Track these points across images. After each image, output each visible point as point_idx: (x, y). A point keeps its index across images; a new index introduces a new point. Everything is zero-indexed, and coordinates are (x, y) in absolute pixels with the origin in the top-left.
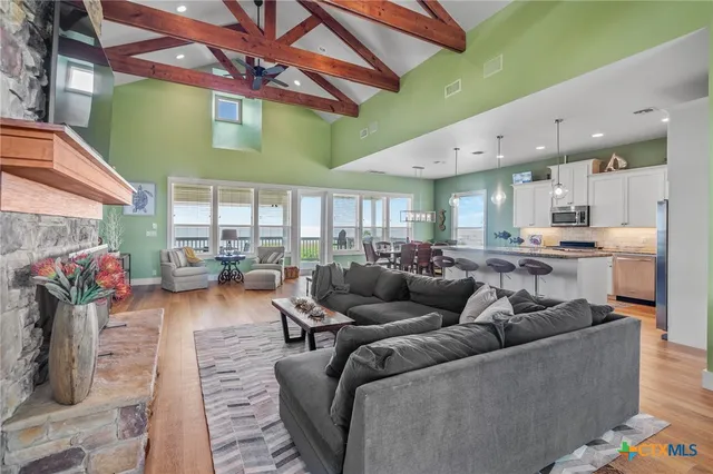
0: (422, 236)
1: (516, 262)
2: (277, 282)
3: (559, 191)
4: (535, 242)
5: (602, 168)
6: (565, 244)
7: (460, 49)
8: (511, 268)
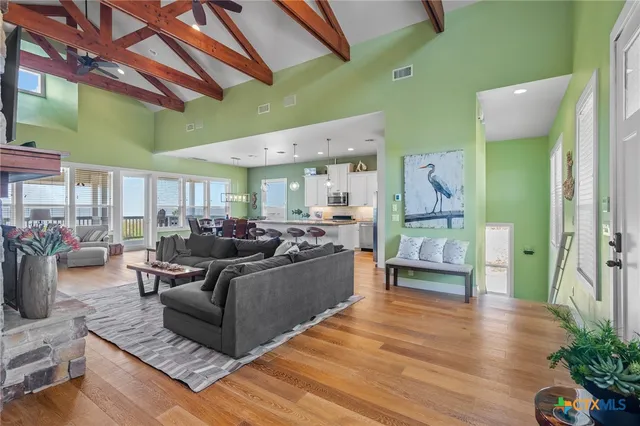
0: (238, 214)
1: (305, 229)
2: (105, 257)
3: (329, 184)
4: (319, 216)
5: (354, 170)
6: (335, 217)
7: (270, 83)
8: (302, 233)
